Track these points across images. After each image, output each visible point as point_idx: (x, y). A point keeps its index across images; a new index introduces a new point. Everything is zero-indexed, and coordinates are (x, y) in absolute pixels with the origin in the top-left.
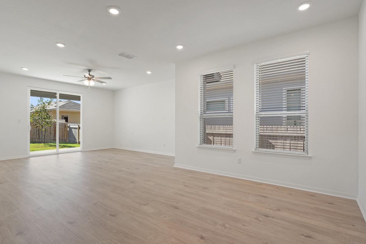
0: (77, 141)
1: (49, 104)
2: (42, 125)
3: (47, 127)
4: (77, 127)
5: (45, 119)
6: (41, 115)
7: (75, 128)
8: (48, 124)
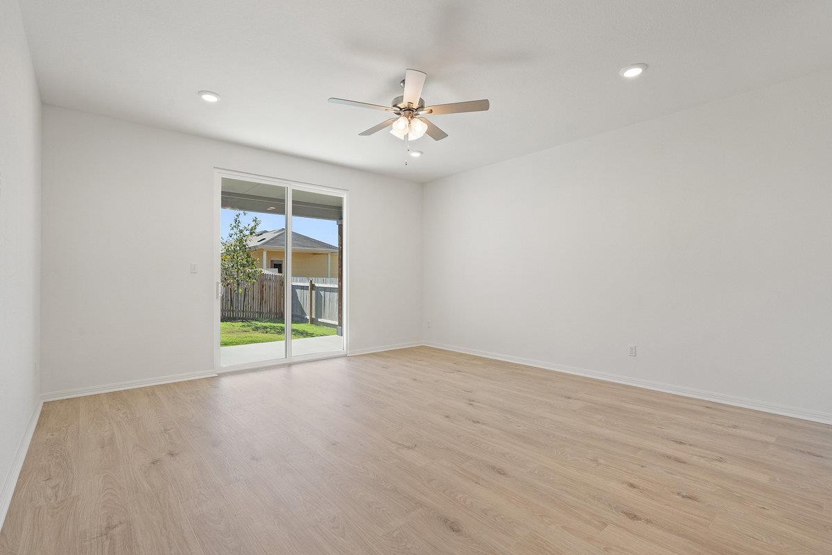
0: (308, 317)
1: (251, 234)
2: (238, 281)
3: (248, 285)
4: (308, 284)
5: (244, 266)
6: (235, 257)
7: (303, 288)
8: (250, 278)
